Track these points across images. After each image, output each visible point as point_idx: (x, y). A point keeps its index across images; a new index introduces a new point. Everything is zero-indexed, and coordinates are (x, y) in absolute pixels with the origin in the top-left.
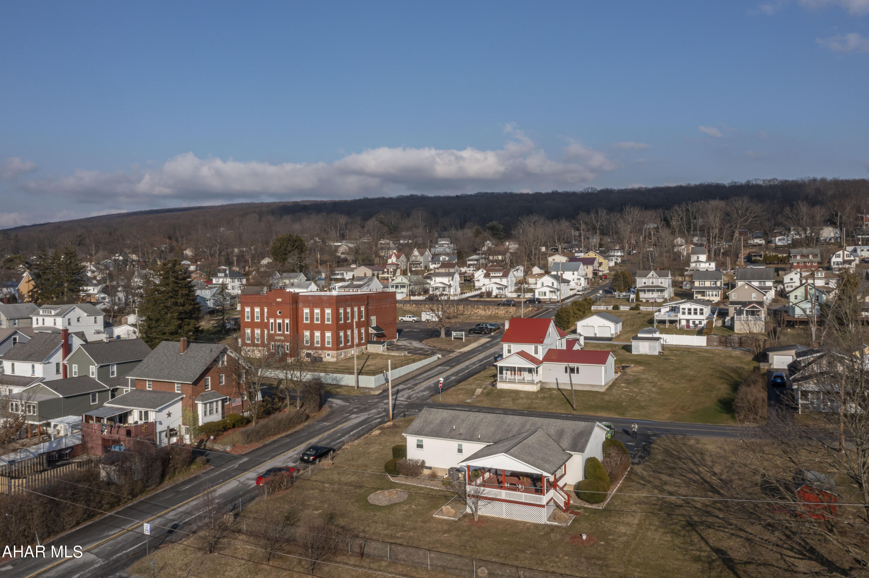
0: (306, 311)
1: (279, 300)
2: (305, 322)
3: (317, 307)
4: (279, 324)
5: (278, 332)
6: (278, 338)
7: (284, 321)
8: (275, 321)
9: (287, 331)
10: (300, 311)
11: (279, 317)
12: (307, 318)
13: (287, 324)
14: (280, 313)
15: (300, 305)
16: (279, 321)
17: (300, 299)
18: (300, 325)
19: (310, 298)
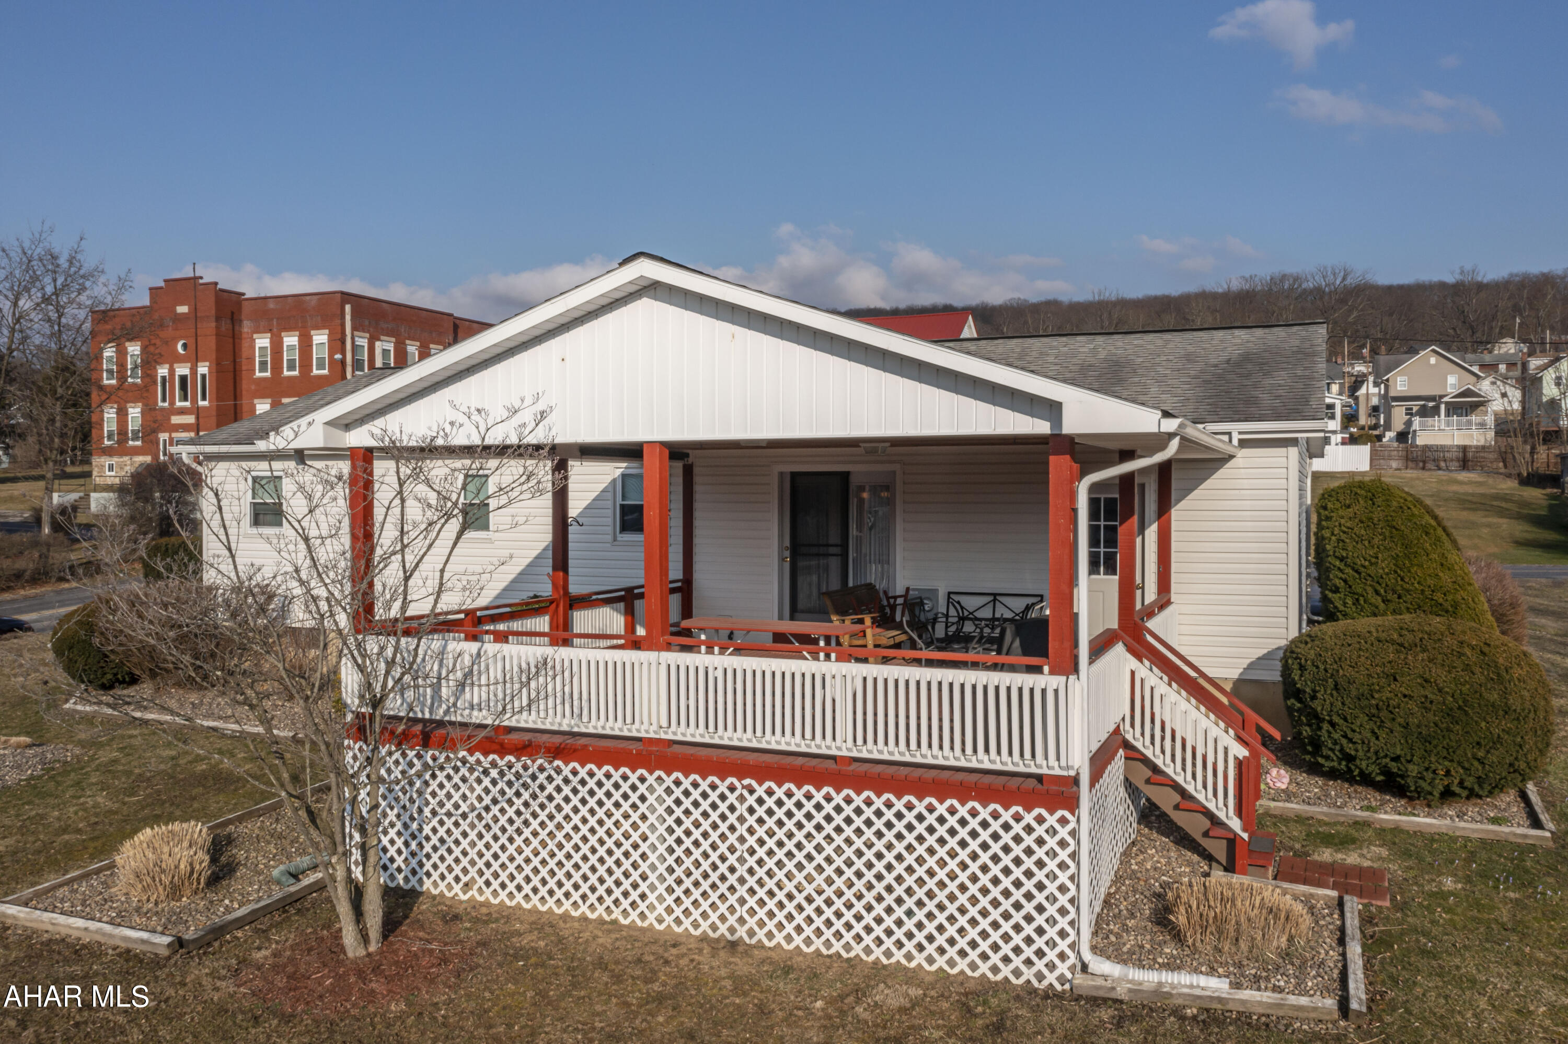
0: (263, 342)
1: (182, 309)
2: (258, 374)
3: (289, 329)
4: (183, 379)
5: (179, 404)
6: (176, 420)
7: (194, 371)
8: (172, 372)
9: (204, 398)
10: (245, 344)
11: (180, 359)
12: (263, 364)
13: (204, 376)
14: (185, 346)
15: (247, 326)
16: (183, 370)
17: (246, 308)
18: (245, 385)
19: (271, 305)
